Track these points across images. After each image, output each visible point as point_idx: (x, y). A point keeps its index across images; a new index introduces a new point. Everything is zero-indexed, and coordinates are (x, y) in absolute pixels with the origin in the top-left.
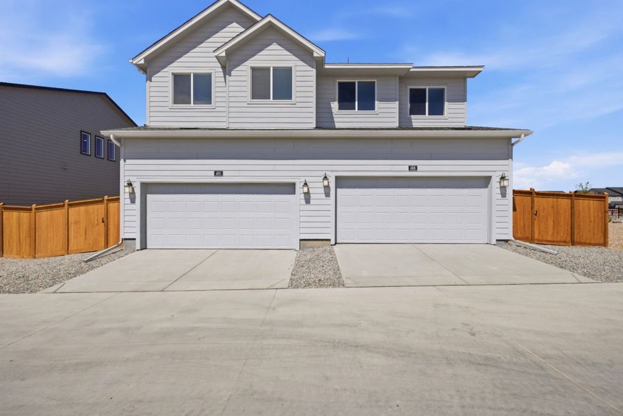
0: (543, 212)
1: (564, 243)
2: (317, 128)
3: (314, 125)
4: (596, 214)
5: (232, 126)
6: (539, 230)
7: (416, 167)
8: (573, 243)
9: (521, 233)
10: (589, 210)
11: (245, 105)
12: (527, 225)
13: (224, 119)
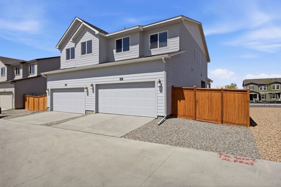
0: (202, 101)
1: (216, 121)
2: (100, 63)
3: (98, 63)
4: (240, 103)
5: (77, 66)
6: (199, 113)
7: (123, 78)
8: (222, 122)
9: (188, 113)
10: (235, 99)
11: (79, 57)
12: (191, 109)
13: (74, 64)
